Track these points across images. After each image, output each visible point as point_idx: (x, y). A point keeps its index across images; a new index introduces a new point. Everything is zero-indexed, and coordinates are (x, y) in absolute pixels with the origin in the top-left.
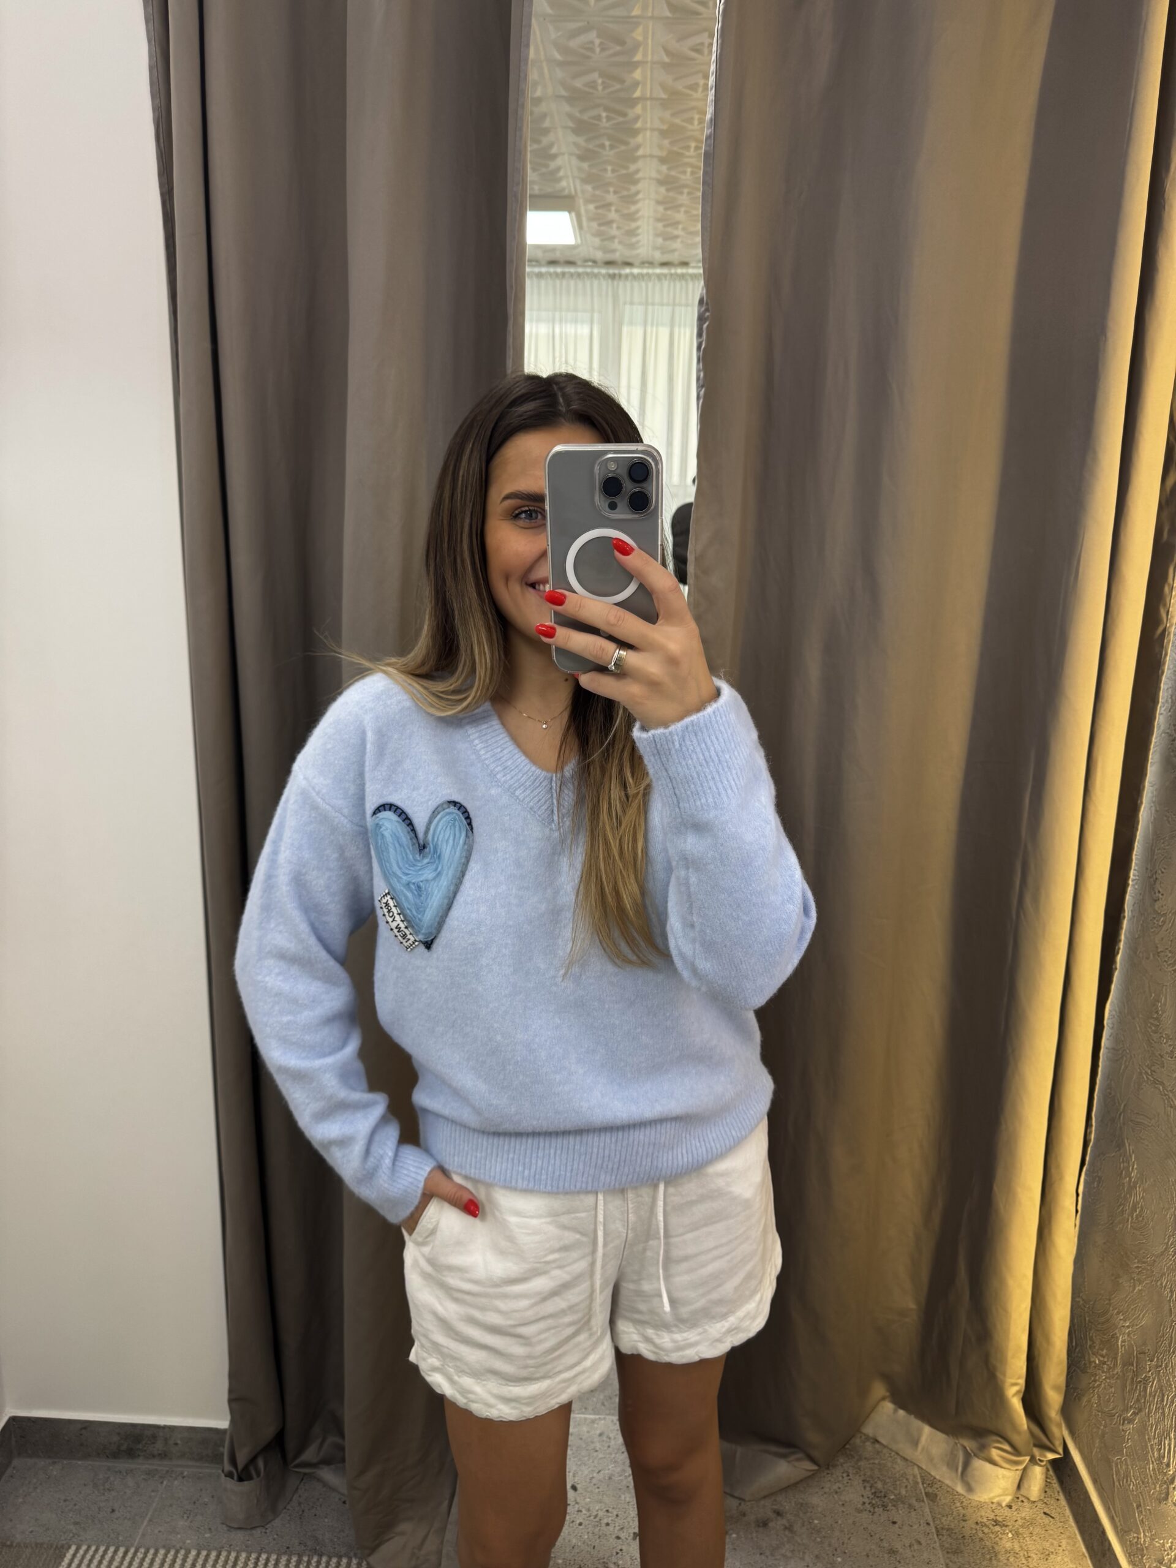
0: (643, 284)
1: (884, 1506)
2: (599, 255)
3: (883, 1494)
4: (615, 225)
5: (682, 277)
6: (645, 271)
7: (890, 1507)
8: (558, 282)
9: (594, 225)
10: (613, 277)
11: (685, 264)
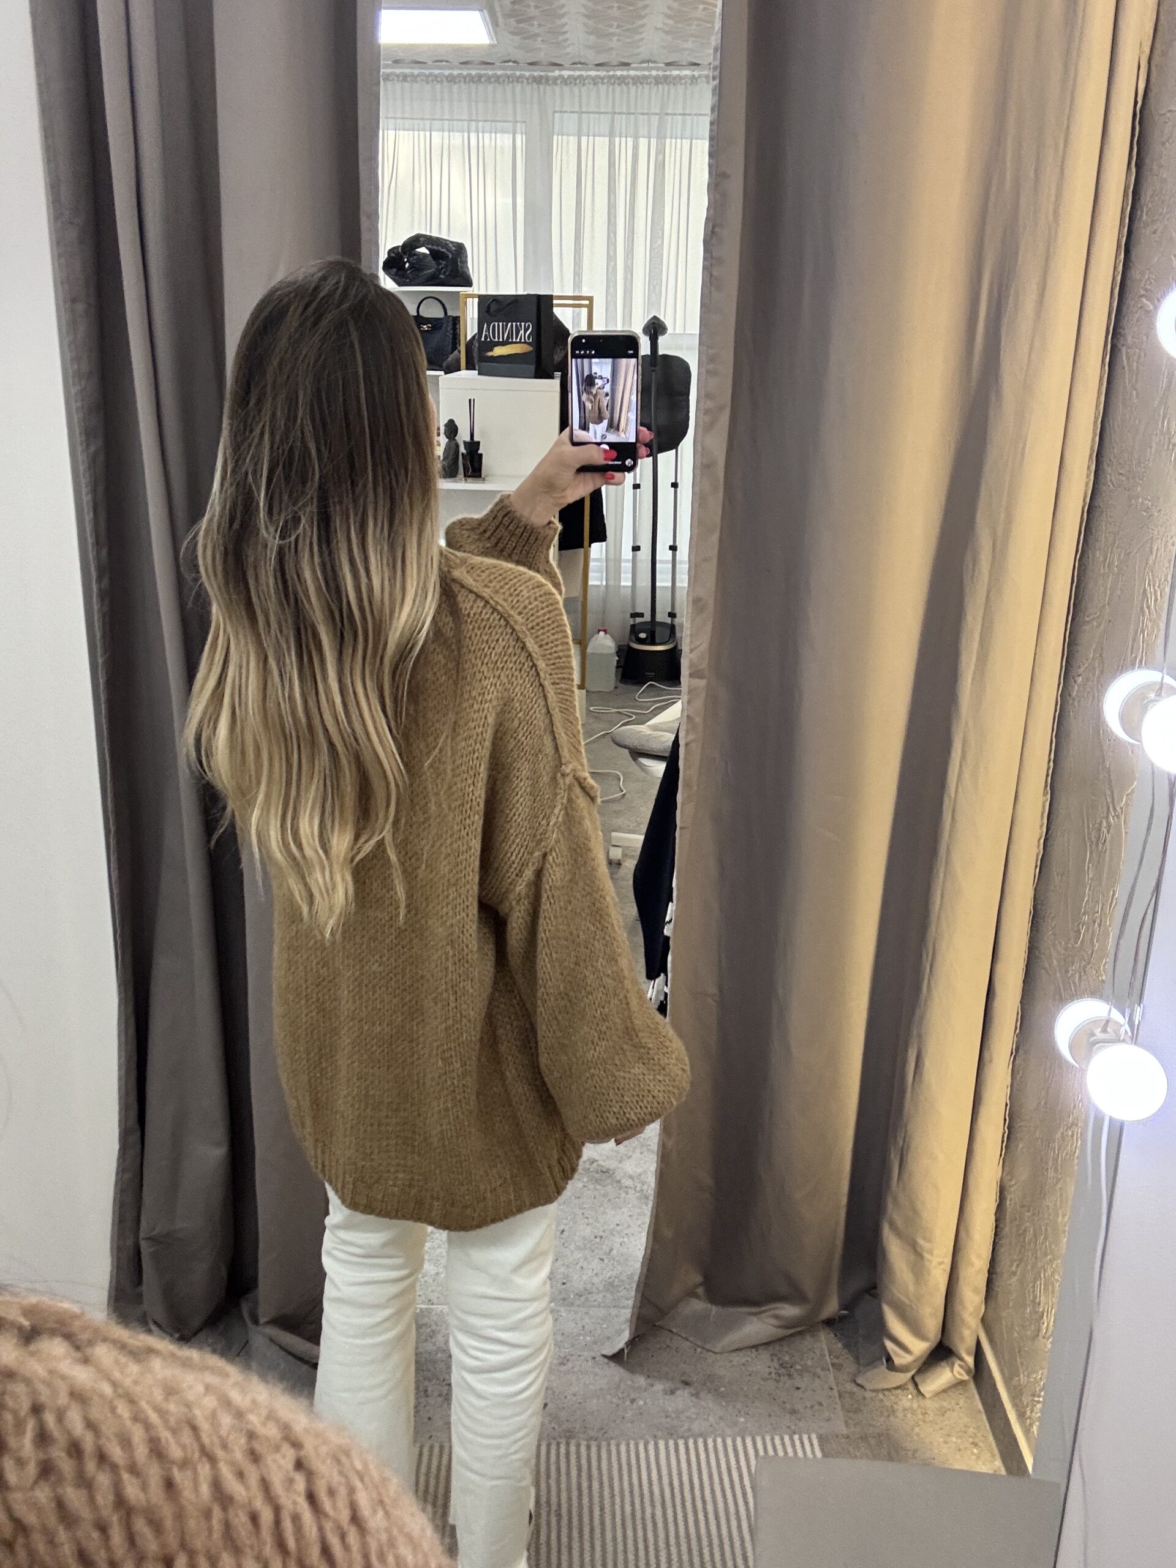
0: (576, 90)
1: (790, 1376)
2: (520, 55)
3: (789, 1365)
4: (536, 23)
5: (622, 80)
6: (578, 73)
7: (795, 1375)
8: (473, 86)
9: (512, 21)
10: (538, 80)
11: (625, 65)
